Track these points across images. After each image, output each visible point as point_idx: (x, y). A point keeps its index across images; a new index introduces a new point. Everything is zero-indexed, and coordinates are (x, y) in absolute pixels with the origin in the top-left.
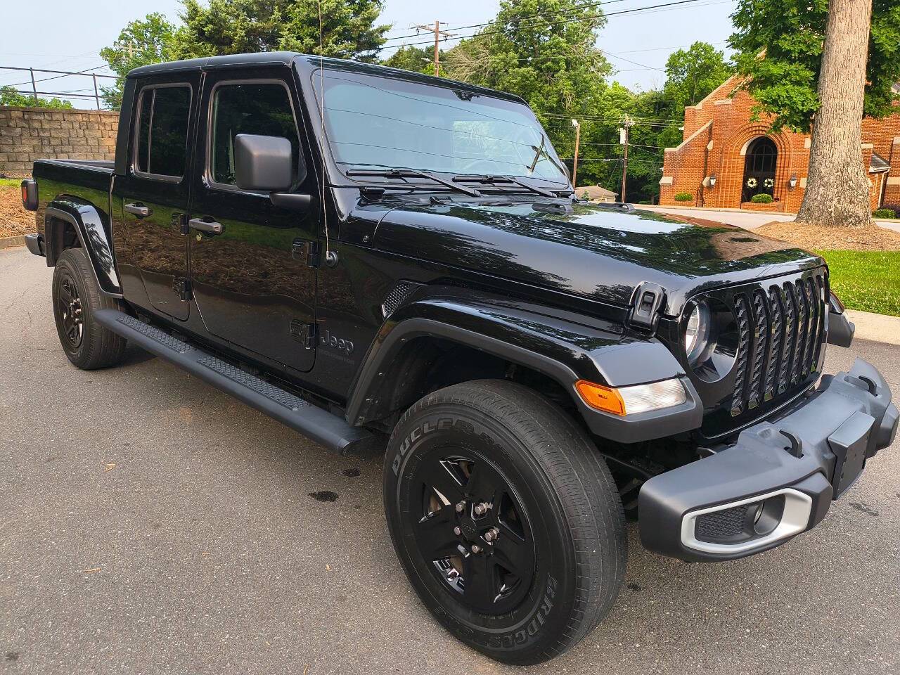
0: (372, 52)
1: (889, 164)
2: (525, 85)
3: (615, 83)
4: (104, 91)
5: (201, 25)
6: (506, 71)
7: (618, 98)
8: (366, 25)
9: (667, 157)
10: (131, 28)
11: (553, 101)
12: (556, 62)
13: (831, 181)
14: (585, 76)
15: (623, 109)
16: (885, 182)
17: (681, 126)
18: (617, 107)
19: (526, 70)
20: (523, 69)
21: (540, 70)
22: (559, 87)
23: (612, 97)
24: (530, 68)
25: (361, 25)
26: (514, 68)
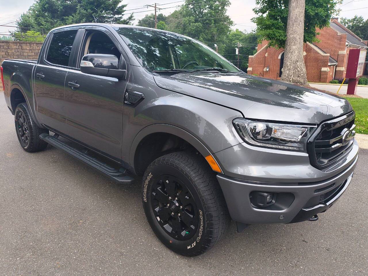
0: (120, 16)
1: (337, 62)
2: (198, 30)
3: (237, 30)
4: (10, 32)
5: (44, 5)
6: (190, 24)
7: (238, 36)
8: (114, 5)
9: (250, 59)
10: (34, 6)
11: (209, 37)
12: (210, 20)
13: (291, 68)
14: (222, 26)
15: (240, 40)
16: (336, 69)
17: (256, 47)
18: (237, 39)
19: (198, 24)
20: (196, 24)
21: (204, 24)
22: (211, 31)
23: (235, 35)
24: (199, 23)
25: (113, 4)
26: (193, 23)
